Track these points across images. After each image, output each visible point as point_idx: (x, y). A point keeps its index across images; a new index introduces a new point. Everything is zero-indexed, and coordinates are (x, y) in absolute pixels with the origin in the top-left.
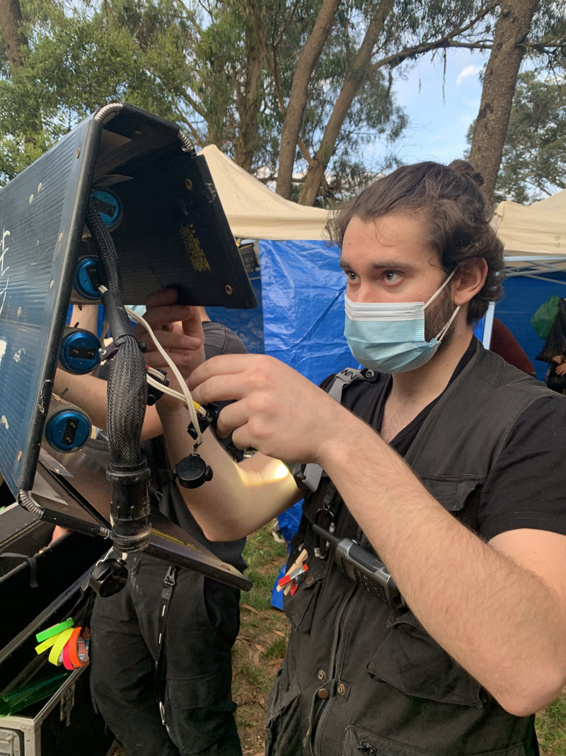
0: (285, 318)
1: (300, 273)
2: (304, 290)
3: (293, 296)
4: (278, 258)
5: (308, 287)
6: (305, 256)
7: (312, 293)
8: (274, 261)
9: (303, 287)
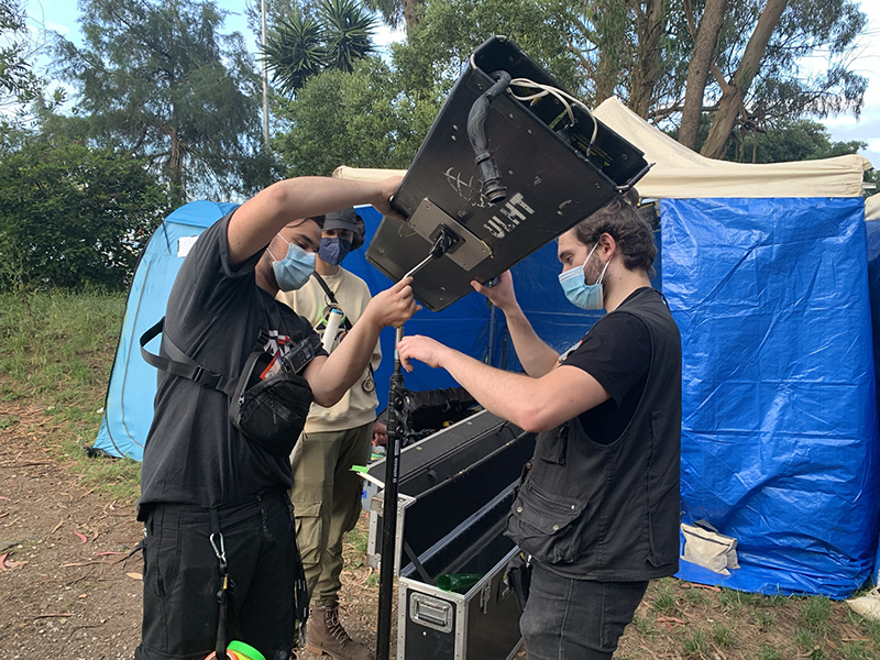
0: (686, 277)
1: (705, 231)
2: (707, 249)
3: (695, 254)
4: (680, 217)
5: (713, 246)
6: (710, 214)
7: (718, 252)
8: (676, 219)
9: (707, 246)
